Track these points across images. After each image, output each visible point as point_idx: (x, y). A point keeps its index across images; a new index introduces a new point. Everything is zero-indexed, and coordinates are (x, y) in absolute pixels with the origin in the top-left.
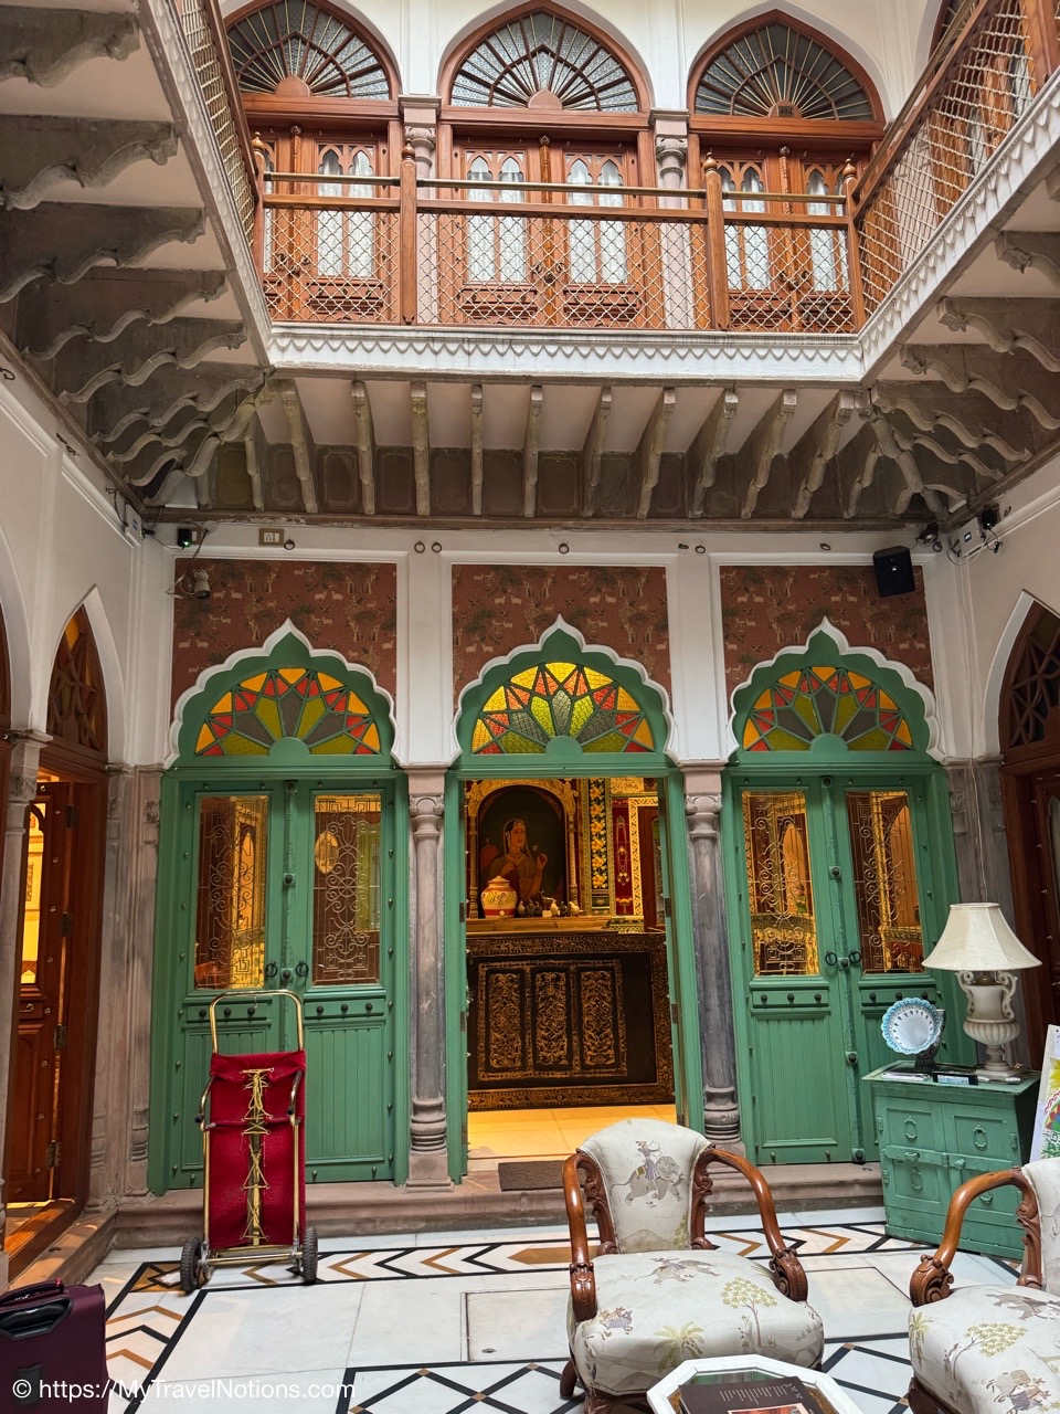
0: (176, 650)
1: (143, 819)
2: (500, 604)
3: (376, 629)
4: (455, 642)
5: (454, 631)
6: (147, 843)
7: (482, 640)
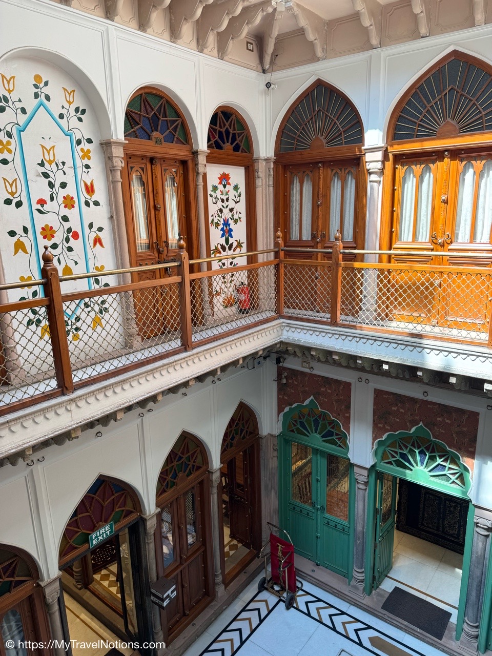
0: (279, 398)
1: (272, 449)
2: (394, 410)
3: (343, 407)
4: (374, 421)
5: (374, 416)
6: (274, 457)
7: (386, 423)
